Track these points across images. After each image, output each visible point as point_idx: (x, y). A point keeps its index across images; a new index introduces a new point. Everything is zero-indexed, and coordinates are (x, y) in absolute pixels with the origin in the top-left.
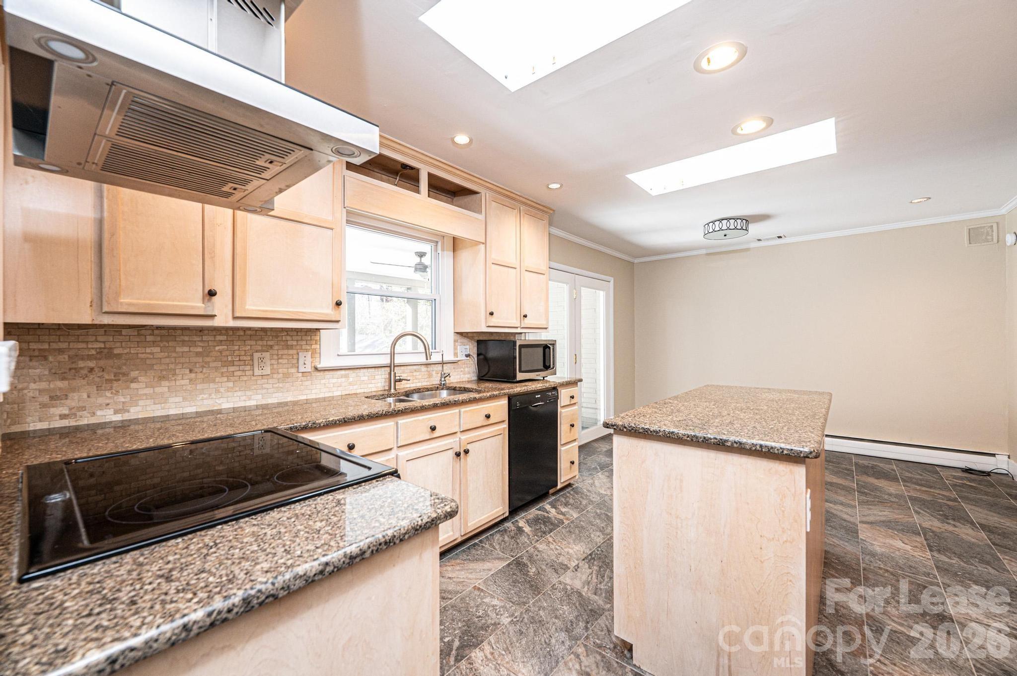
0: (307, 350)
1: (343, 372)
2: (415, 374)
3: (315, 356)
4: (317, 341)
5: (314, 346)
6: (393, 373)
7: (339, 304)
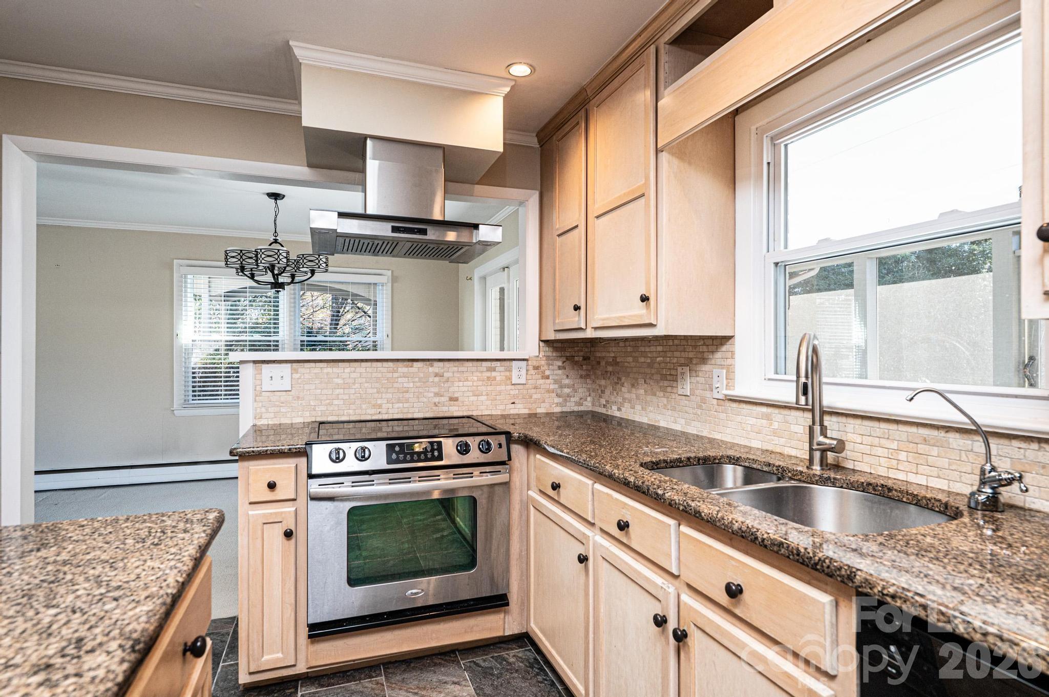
0: (722, 367)
1: (764, 409)
3: (730, 376)
4: (733, 353)
5: (729, 362)
6: (817, 428)
7: (644, 299)
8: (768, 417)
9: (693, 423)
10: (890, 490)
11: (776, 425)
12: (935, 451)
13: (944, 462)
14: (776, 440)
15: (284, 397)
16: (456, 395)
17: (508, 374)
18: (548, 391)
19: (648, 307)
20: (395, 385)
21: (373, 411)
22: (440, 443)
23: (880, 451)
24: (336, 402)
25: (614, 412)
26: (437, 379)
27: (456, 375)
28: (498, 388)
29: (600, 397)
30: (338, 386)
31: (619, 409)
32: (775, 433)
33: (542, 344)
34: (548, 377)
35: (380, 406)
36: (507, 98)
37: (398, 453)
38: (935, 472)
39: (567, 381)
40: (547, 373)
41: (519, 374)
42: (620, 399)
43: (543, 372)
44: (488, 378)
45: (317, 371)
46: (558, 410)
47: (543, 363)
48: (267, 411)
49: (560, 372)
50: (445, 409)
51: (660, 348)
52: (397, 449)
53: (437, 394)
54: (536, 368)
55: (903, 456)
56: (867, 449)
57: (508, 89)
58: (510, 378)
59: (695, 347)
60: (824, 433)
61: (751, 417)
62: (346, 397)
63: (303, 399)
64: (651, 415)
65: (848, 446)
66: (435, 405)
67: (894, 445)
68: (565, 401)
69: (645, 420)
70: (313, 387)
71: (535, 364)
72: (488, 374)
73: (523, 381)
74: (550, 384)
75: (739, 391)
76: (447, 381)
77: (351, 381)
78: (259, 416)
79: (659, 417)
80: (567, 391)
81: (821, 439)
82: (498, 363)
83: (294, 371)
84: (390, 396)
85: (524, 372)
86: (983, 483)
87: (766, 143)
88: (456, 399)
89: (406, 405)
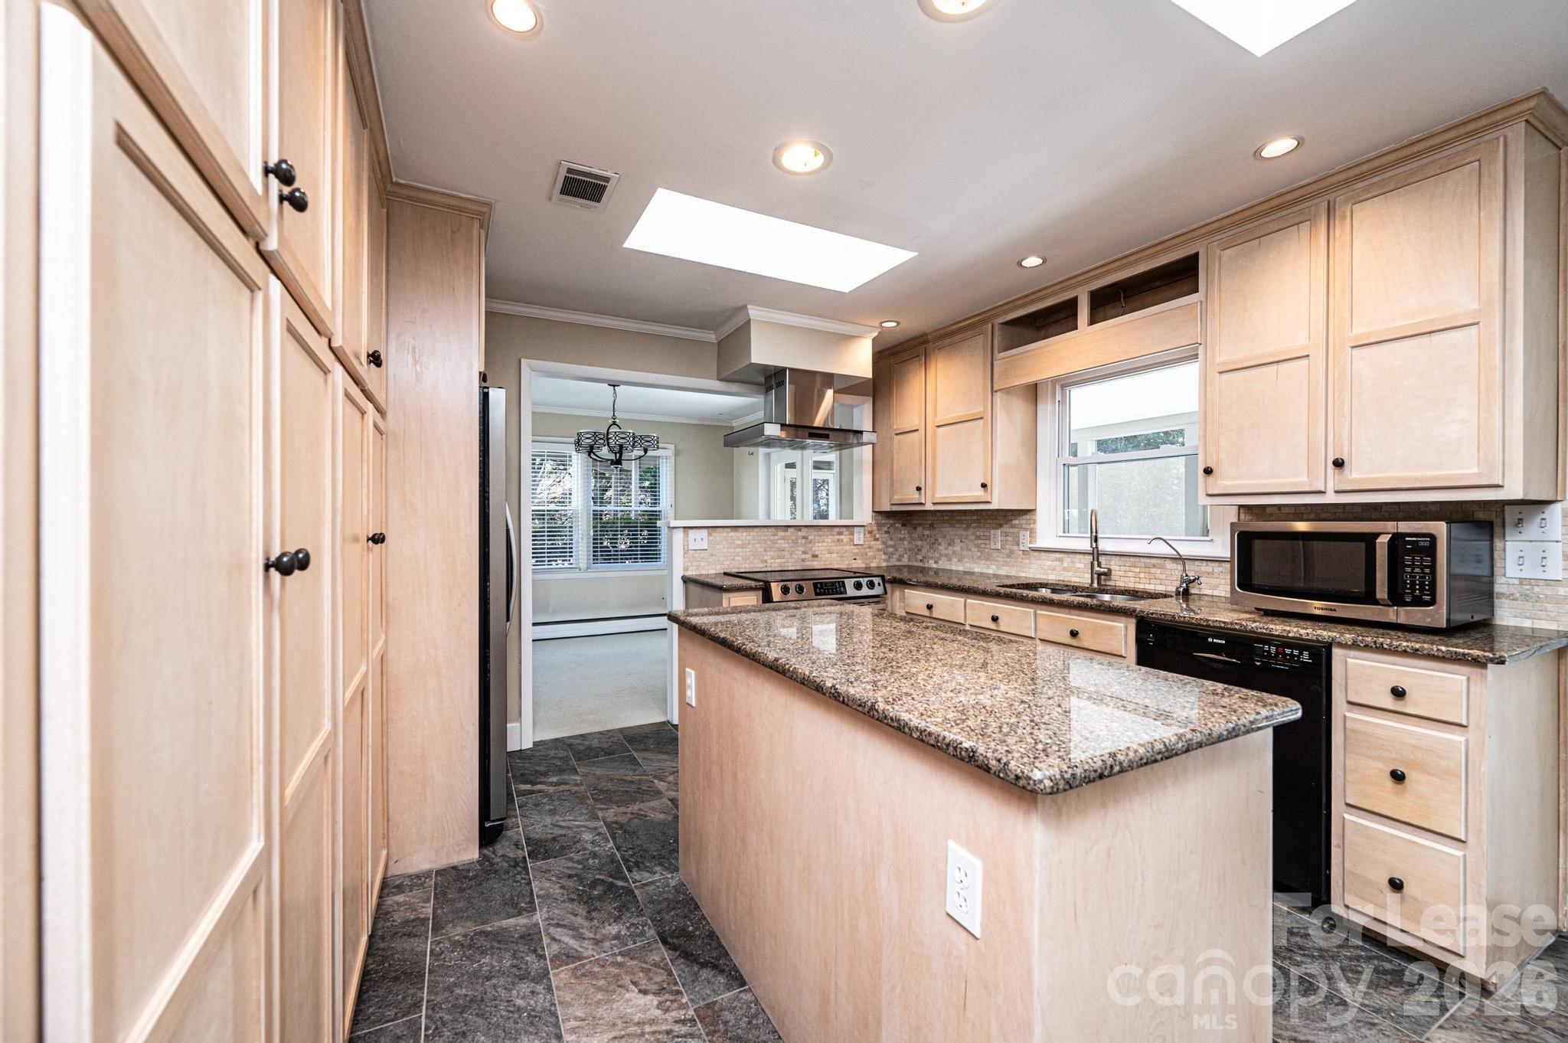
0: (1026, 529)
1: (1058, 555)
2: (1153, 570)
3: (1033, 533)
4: (1035, 521)
5: (1032, 526)
6: (1096, 563)
7: (984, 486)
8: (1060, 560)
9: (1003, 568)
10: (1137, 592)
11: (1065, 565)
12: (1159, 571)
13: (1163, 576)
14: (1066, 574)
15: (703, 554)
16: (817, 553)
17: (851, 537)
18: (878, 550)
19: (986, 491)
20: (777, 545)
21: (761, 565)
22: (843, 582)
23: (1130, 574)
24: (737, 558)
25: (932, 564)
26: (804, 541)
27: (817, 538)
28: (845, 548)
29: (917, 554)
30: (738, 546)
31: (936, 562)
32: (1065, 569)
33: (874, 514)
34: (878, 540)
35: (766, 561)
36: (874, 340)
37: (820, 589)
38: (1159, 582)
39: (890, 543)
40: (877, 536)
41: (859, 537)
42: (937, 555)
43: (875, 536)
44: (838, 540)
45: (725, 534)
46: (884, 564)
47: (875, 528)
48: (692, 565)
49: (886, 535)
50: (809, 563)
51: (975, 517)
52: (819, 586)
53: (804, 553)
54: (870, 532)
55: (1142, 575)
56: (1122, 573)
57: (876, 334)
58: (853, 541)
59: (1005, 516)
60: (1099, 565)
61: (1047, 561)
62: (744, 554)
63: (715, 555)
64: (968, 565)
65: (1113, 573)
66: (803, 560)
67: (1138, 570)
68: (890, 558)
69: (961, 568)
70: (722, 547)
71: (870, 529)
72: (838, 537)
73: (862, 543)
74: (878, 545)
75: (1040, 544)
76: (811, 542)
77: (747, 542)
78: (686, 569)
79: (975, 565)
80: (891, 550)
81: (1098, 569)
82: (845, 529)
83: (710, 534)
84: (772, 553)
85: (862, 535)
86: (1182, 583)
87: (1058, 388)
88: (816, 556)
89: (783, 560)
